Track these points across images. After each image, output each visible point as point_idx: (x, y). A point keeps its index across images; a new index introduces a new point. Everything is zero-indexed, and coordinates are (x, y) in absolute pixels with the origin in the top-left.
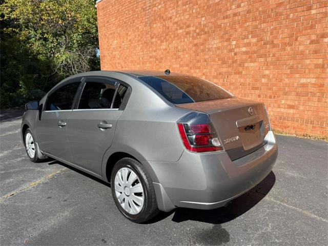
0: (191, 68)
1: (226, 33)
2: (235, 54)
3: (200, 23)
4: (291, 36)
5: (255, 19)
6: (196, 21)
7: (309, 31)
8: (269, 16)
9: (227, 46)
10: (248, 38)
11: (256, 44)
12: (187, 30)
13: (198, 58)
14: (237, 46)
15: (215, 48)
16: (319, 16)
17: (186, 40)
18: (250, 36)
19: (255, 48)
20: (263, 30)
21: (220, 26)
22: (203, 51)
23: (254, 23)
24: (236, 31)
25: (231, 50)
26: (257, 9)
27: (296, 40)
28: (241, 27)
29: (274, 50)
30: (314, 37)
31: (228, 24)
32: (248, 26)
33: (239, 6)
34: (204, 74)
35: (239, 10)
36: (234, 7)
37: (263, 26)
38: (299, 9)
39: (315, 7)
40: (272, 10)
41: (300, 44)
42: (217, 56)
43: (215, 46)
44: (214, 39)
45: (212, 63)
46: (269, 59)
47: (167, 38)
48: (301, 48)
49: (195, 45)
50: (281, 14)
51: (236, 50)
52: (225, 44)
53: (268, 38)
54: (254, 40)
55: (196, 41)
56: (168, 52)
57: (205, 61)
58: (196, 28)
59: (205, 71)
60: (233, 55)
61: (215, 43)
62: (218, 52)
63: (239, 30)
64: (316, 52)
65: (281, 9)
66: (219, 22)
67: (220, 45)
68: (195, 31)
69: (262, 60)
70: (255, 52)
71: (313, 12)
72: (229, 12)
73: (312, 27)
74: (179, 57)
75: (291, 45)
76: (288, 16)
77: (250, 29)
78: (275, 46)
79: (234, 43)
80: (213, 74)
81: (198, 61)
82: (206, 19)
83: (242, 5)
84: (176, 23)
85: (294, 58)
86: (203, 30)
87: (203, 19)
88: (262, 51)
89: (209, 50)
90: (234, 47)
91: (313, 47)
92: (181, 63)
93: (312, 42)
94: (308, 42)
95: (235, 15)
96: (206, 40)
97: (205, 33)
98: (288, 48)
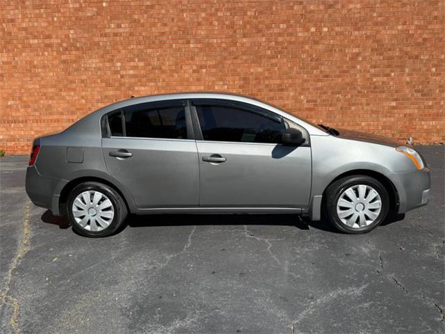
0: (61, 90)
1: (108, 53)
2: (122, 77)
3: (67, 36)
4: (177, 64)
5: (139, 43)
6: (60, 32)
7: (190, 61)
8: (154, 43)
9: (110, 67)
10: (134, 61)
11: (144, 68)
12: (47, 41)
13: (70, 78)
14: (123, 68)
15: (94, 68)
16: (196, 50)
17: (46, 53)
18: (137, 60)
19: (143, 72)
20: (150, 55)
21: (97, 44)
22: (77, 70)
23: (139, 47)
24: (119, 52)
25: (116, 72)
26: (141, 34)
27: (181, 68)
28: (125, 48)
29: (163, 76)
30: (195, 67)
31: (109, 44)
32: (132, 49)
33: (119, 26)
34: (83, 97)
35: (121, 30)
36: (113, 26)
37: (149, 51)
38: (180, 41)
39: (192, 42)
40: (156, 37)
41: (185, 72)
42: (100, 77)
43: (94, 66)
44: (91, 57)
45: (93, 85)
46: (160, 84)
47: (10, 47)
48: (187, 76)
49: (64, 62)
50: (165, 42)
51: (123, 73)
52: (108, 64)
53: (155, 63)
54: (141, 64)
55: (64, 57)
56: (15, 67)
57: (83, 81)
58: (62, 41)
59: (83, 94)
60: (119, 76)
61: (94, 62)
62: (99, 73)
63: (123, 52)
64: (198, 80)
65: (164, 38)
66: (96, 39)
67: (101, 65)
68: (60, 45)
69: (153, 84)
70: (144, 76)
71: (192, 46)
72: (108, 31)
73: (192, 59)
74: (37, 75)
75: (177, 73)
76: (171, 45)
77: (136, 52)
78: (163, 72)
79: (119, 64)
80: (96, 97)
81: (72, 82)
82: (76, 33)
83: (123, 25)
84: (25, 29)
85: (182, 85)
86: (73, 45)
87: (72, 32)
88: (152, 76)
89: (86, 69)
90: (119, 69)
91: (195, 75)
92: (42, 83)
93: (194, 71)
94: (191, 71)
95: (116, 35)
96: (80, 58)
97: (78, 49)
98: (176, 75)
